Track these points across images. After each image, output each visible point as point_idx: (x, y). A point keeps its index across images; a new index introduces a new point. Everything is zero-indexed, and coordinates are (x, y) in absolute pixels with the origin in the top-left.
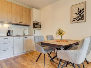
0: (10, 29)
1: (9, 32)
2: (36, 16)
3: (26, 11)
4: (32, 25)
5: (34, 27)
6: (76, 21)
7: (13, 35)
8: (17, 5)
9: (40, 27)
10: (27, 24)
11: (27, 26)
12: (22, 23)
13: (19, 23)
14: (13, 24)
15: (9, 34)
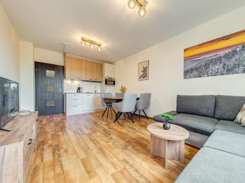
0: (80, 86)
1: (79, 89)
2: (108, 72)
3: (97, 66)
4: (104, 81)
5: (106, 83)
6: (142, 79)
7: (83, 92)
8: (87, 61)
9: (114, 84)
10: (98, 80)
11: (100, 82)
12: (92, 80)
13: (89, 80)
14: (83, 81)
15: (79, 91)
